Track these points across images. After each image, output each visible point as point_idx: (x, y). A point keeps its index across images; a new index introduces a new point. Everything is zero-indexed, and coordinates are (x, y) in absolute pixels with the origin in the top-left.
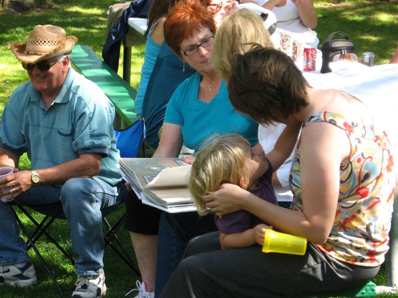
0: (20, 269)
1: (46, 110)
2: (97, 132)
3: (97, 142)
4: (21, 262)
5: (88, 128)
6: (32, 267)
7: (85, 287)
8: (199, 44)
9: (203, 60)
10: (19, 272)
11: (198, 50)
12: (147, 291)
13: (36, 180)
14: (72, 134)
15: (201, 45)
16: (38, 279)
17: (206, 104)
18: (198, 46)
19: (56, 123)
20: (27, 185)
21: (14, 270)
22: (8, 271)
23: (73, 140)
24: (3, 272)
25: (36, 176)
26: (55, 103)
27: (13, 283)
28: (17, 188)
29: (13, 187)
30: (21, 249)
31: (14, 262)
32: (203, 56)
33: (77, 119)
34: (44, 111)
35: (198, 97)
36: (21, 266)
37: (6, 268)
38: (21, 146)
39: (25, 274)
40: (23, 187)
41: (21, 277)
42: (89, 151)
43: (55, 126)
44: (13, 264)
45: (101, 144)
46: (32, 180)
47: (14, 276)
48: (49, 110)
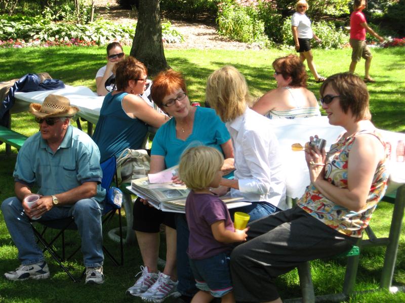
0: (41, 266)
1: (54, 154)
2: (93, 167)
3: (94, 173)
4: (40, 262)
5: (88, 164)
6: (46, 265)
7: (93, 275)
8: (175, 98)
9: (178, 109)
10: (40, 268)
11: (175, 103)
12: (149, 272)
13: (56, 202)
14: (76, 170)
15: (177, 99)
16: (51, 273)
17: (183, 142)
18: (175, 100)
19: (61, 162)
20: (50, 206)
21: (37, 267)
22: (33, 268)
23: (78, 173)
24: (30, 270)
25: (55, 199)
26: (61, 148)
27: (35, 277)
28: (43, 209)
29: (41, 209)
30: (39, 252)
31: (36, 262)
32: (178, 107)
33: (79, 158)
34: (52, 154)
35: (176, 137)
36: (40, 264)
37: (31, 267)
38: (33, 181)
39: (44, 270)
40: (47, 208)
41: (41, 272)
42: (90, 180)
43: (61, 164)
44: (35, 264)
45: (97, 175)
46: (53, 203)
47: (37, 272)
48: (56, 153)
